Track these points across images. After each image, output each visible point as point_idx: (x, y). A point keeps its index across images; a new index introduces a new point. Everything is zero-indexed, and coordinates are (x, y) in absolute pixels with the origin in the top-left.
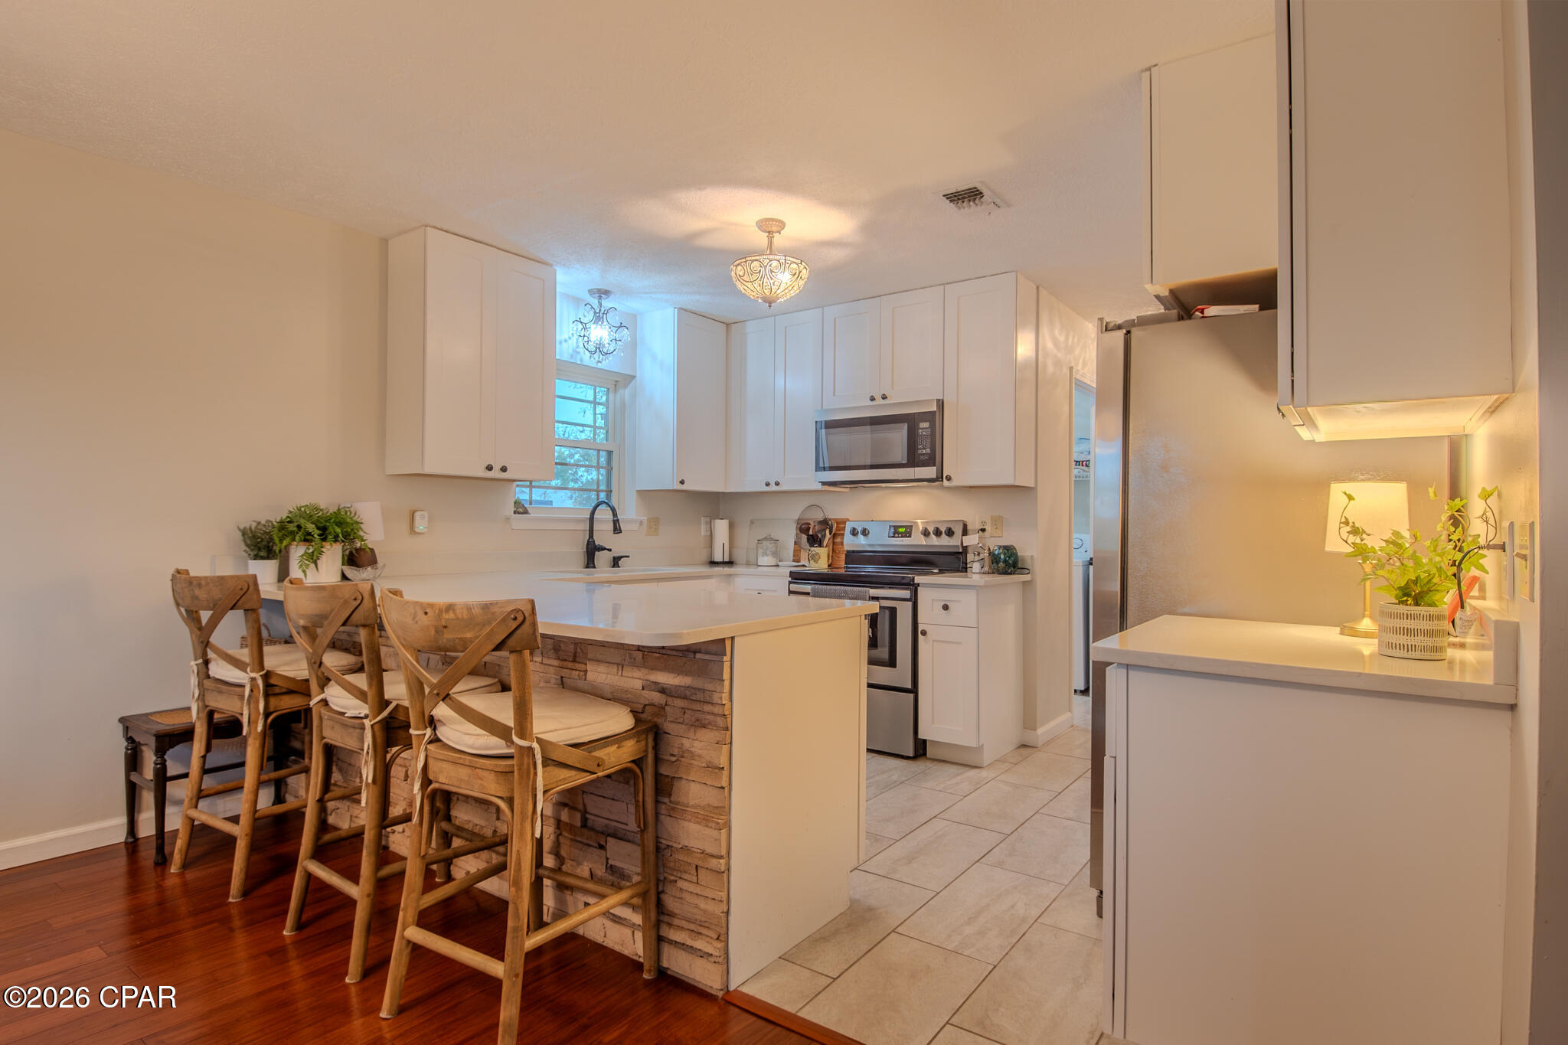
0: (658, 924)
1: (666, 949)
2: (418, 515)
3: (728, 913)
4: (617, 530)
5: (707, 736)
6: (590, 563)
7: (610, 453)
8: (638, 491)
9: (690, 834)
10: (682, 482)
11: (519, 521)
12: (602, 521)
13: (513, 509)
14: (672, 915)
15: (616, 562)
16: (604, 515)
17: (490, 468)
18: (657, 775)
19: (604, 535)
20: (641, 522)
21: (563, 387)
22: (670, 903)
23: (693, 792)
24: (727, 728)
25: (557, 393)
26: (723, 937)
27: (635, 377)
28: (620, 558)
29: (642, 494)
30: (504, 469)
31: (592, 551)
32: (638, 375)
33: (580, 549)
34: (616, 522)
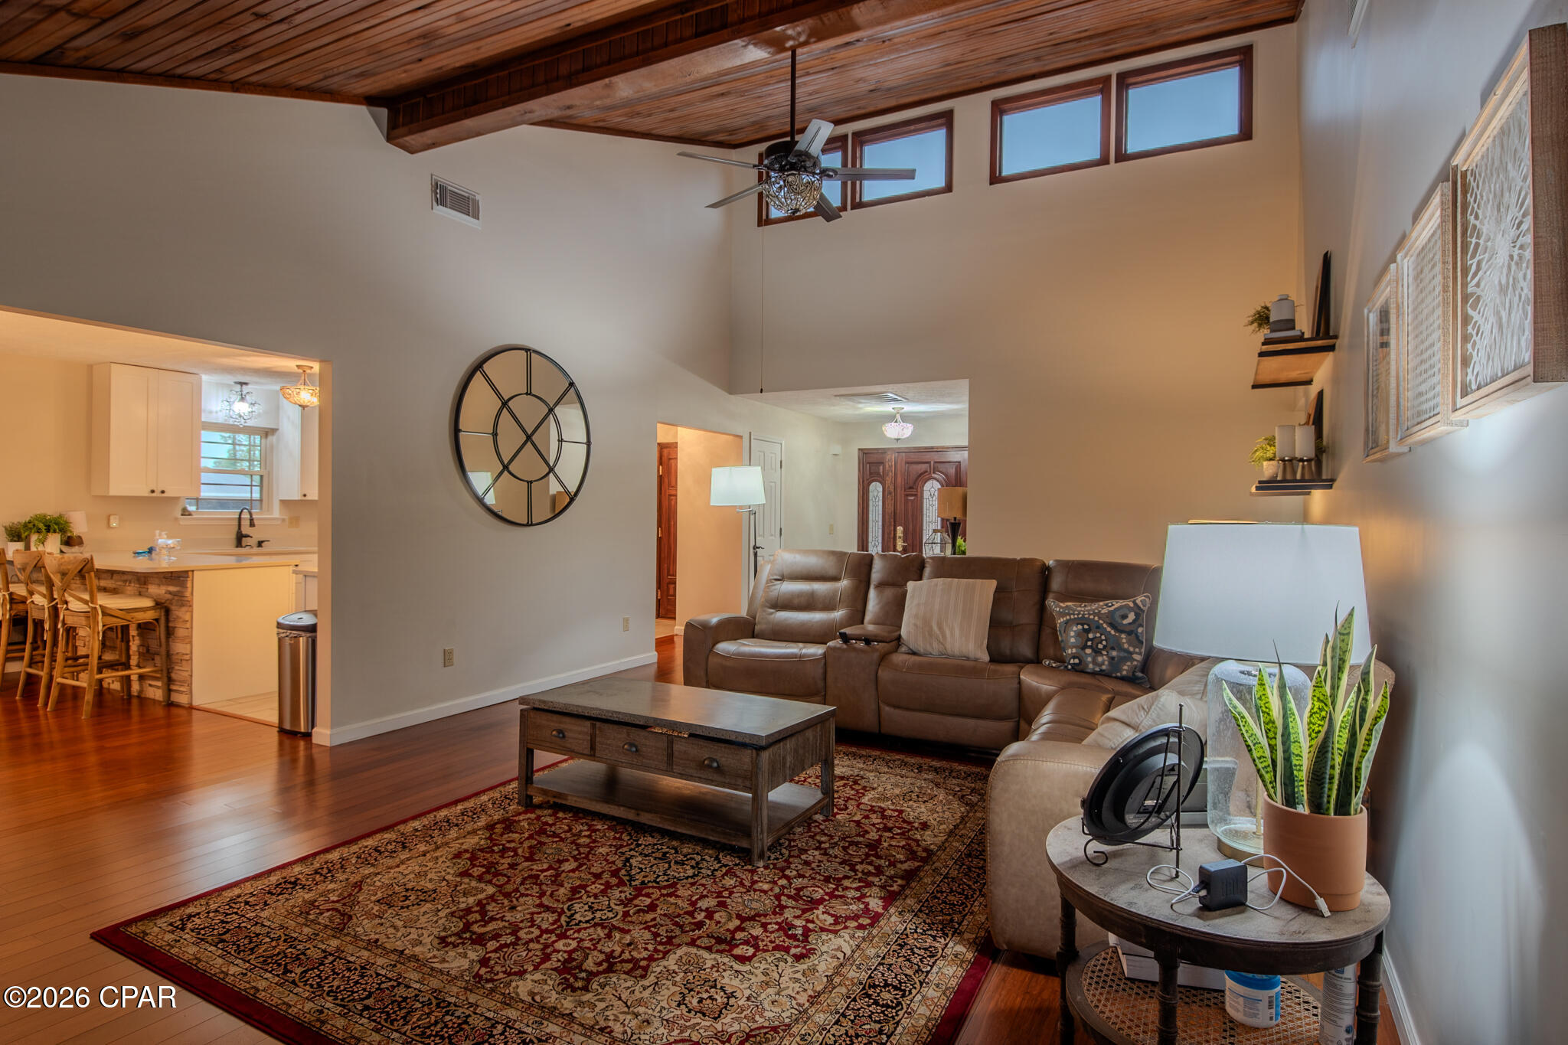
0: (169, 685)
1: (172, 693)
2: (112, 518)
3: (191, 676)
4: (252, 525)
5: (184, 609)
6: (239, 544)
7: (262, 477)
8: (281, 501)
9: (179, 648)
10: (305, 495)
11: (185, 521)
12: (245, 518)
13: (180, 513)
14: (174, 681)
15: (260, 544)
16: (246, 516)
17: (153, 491)
18: (167, 627)
19: (246, 530)
20: (283, 520)
21: (206, 435)
22: (173, 675)
23: (180, 632)
24: (191, 606)
25: (203, 439)
26: (190, 685)
27: (277, 429)
28: (263, 542)
29: (283, 502)
30: (163, 492)
31: (240, 539)
32: (280, 429)
33: (234, 536)
34: (252, 520)
